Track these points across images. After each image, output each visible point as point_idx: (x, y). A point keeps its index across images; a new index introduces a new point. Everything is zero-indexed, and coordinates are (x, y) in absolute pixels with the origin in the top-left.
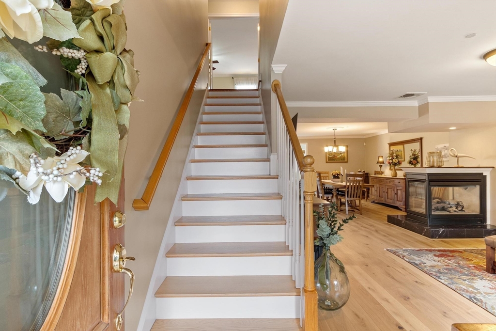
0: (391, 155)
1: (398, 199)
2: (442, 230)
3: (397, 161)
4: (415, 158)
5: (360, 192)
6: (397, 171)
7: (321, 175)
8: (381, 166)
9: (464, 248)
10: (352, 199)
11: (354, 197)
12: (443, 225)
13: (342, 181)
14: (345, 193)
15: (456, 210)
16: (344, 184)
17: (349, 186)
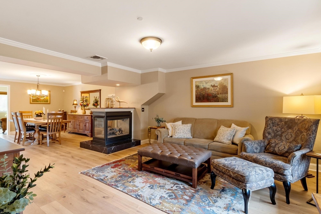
0: (83, 99)
1: (87, 129)
2: (113, 147)
3: (86, 104)
4: (97, 102)
5: (59, 127)
6: (86, 110)
7: (23, 114)
8: (75, 107)
9: (125, 157)
10: (53, 133)
11: (54, 131)
12: (113, 144)
13: (44, 119)
14: (46, 128)
15: (119, 133)
16: (46, 121)
17: (50, 123)
